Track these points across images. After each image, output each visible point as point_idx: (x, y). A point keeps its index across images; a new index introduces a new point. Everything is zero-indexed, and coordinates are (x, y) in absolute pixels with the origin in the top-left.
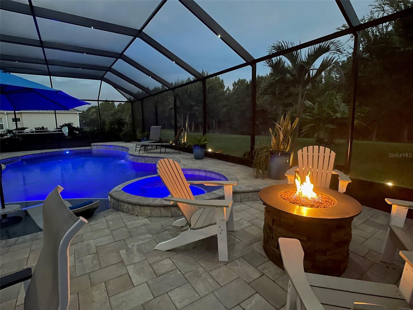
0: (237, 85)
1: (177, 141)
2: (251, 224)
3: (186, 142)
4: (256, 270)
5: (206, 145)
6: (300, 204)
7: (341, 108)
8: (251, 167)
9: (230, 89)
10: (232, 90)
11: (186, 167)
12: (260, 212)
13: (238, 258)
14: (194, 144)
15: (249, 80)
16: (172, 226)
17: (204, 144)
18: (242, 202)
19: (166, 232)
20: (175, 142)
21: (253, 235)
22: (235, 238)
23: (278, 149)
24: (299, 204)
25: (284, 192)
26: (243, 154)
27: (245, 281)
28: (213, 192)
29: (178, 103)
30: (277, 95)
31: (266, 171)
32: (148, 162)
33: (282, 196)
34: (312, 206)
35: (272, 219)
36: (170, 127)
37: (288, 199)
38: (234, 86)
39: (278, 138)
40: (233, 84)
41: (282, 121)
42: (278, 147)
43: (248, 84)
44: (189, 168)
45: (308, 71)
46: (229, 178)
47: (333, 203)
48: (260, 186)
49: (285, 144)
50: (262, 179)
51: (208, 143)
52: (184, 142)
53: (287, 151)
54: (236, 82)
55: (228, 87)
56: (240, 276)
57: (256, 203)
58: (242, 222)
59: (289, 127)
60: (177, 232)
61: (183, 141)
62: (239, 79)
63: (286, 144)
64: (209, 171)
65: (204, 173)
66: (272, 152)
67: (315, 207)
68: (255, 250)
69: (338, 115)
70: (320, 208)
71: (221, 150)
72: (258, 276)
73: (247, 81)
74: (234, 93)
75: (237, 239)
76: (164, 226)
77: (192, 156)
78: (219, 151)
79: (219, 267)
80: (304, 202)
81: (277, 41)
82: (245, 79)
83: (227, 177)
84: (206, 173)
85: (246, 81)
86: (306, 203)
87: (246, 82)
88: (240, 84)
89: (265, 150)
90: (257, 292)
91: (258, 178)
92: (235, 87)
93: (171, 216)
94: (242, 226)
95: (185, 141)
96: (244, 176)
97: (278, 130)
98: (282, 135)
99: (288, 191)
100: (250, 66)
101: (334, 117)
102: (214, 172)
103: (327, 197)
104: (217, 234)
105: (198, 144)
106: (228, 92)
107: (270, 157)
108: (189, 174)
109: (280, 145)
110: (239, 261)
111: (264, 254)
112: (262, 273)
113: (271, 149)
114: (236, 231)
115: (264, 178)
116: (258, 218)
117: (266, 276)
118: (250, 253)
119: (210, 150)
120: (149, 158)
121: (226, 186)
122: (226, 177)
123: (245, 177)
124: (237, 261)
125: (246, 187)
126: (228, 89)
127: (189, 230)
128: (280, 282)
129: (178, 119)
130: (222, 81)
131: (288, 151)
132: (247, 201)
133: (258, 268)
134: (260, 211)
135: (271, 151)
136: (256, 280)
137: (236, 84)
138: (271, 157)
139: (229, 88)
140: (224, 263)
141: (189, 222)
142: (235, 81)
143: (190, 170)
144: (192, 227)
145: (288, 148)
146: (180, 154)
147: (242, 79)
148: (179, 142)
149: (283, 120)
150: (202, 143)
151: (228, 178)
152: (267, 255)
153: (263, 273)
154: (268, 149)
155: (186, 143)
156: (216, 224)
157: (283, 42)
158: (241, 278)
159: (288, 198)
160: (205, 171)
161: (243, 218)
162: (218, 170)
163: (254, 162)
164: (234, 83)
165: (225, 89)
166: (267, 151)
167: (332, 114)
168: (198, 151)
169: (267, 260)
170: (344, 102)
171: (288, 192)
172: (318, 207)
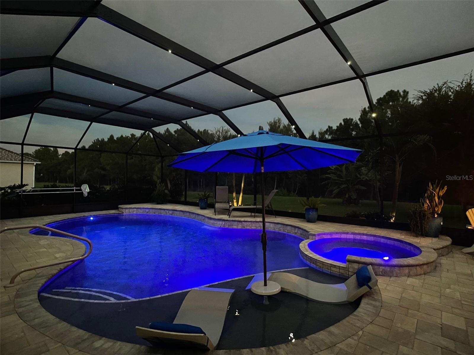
32: (246, 227)
42: (433, 210)
49: (439, 206)
98: (437, 199)
109: (434, 207)
120: (247, 223)
146: (276, 217)
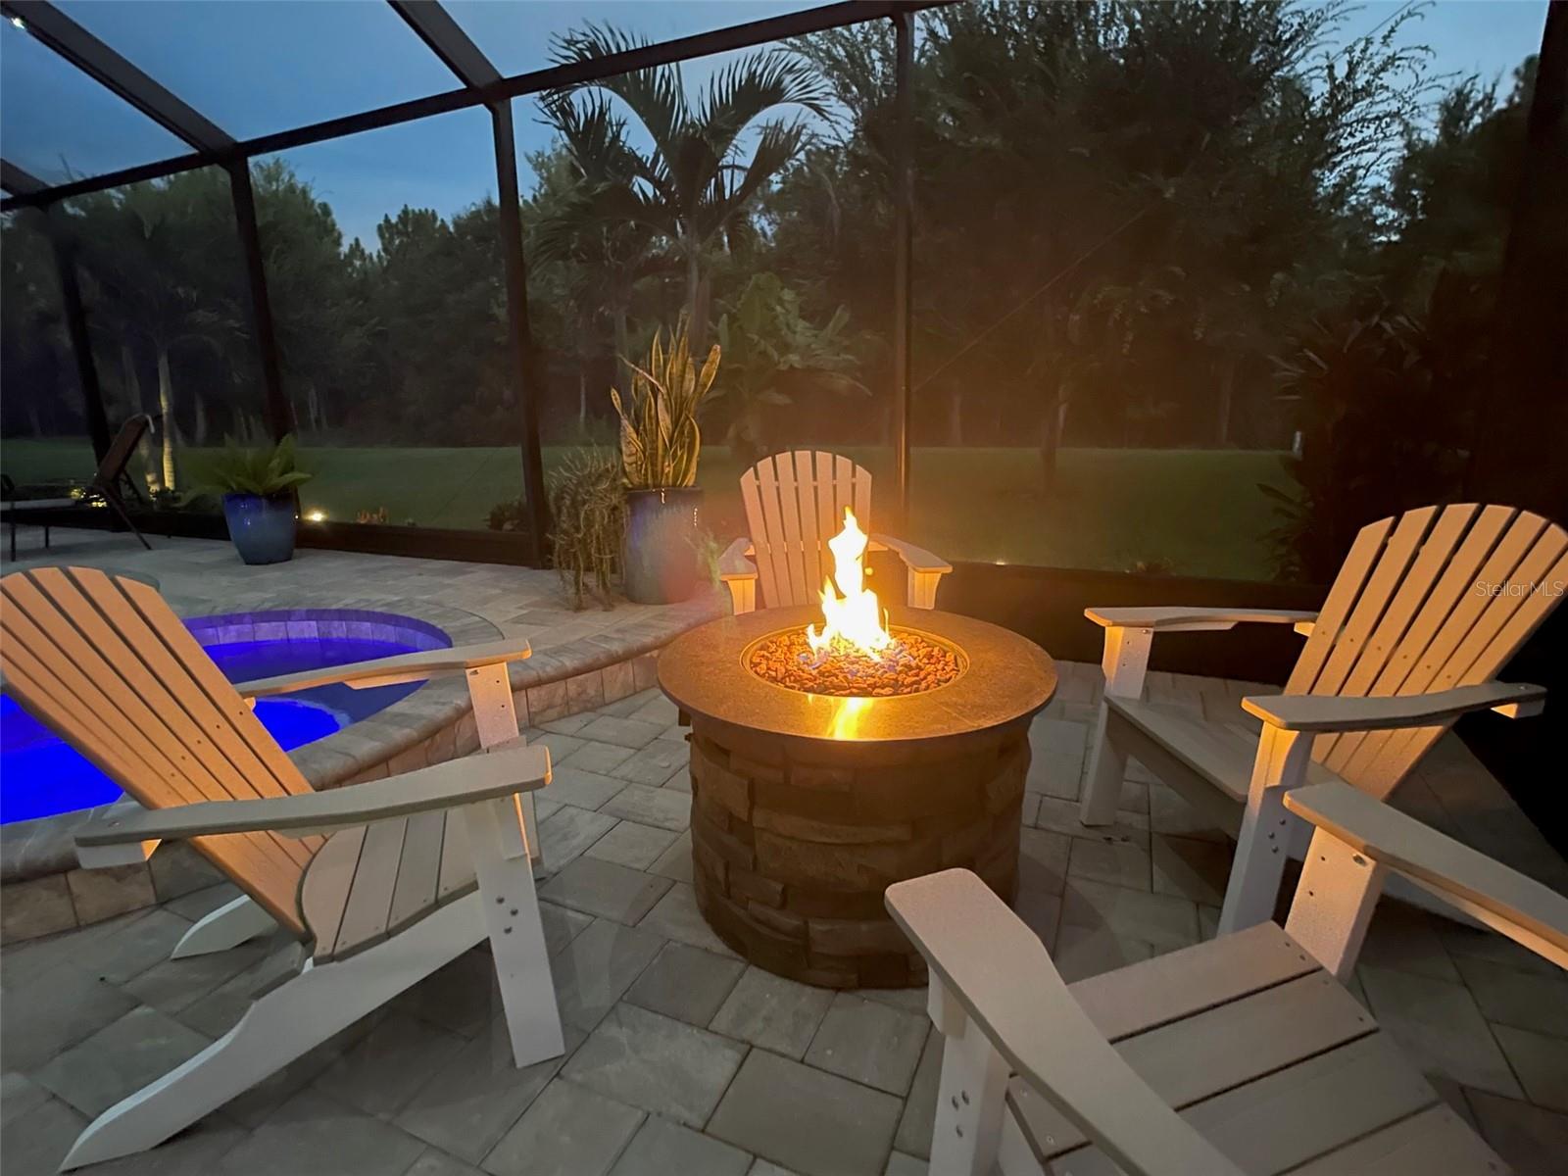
0: (400, 233)
1: (117, 480)
2: (612, 821)
3: (172, 488)
4: (709, 1038)
5: (296, 491)
6: (854, 690)
7: (798, 337)
8: (547, 565)
9: (367, 252)
10: (379, 256)
11: (202, 611)
12: (632, 751)
13: (608, 1014)
14: (229, 491)
15: (452, 215)
16: (176, 959)
17: (285, 488)
18: (542, 726)
19: (138, 1011)
20: (103, 490)
21: (638, 870)
22: (560, 910)
23: (653, 476)
24: (844, 689)
25: (755, 647)
26: (488, 517)
27: (685, 1124)
28: (389, 709)
29: (91, 291)
30: (608, 259)
31: (614, 576)
33: (758, 669)
34: (896, 687)
35: (746, 782)
36: (59, 425)
37: (789, 676)
38: (387, 235)
39: (651, 429)
40: (380, 227)
41: (658, 360)
42: (652, 470)
43: (450, 233)
44: (219, 611)
45: (715, 169)
46: (452, 630)
47: (953, 657)
48: (606, 639)
49: (679, 453)
50: (605, 610)
51: (303, 481)
52: (164, 491)
53: (691, 484)
54: (394, 220)
55: (357, 240)
56: (651, 1109)
57: (603, 715)
58: (572, 820)
59: (690, 380)
60: (215, 989)
61: (153, 482)
62: (402, 207)
63: (682, 455)
64: (339, 611)
65: (314, 623)
66: (632, 492)
67: (909, 689)
68: (670, 940)
69: (794, 359)
70: (927, 688)
71: (378, 512)
72: (729, 1068)
73: (442, 220)
74: (388, 267)
75: (570, 913)
76: (113, 977)
77: (226, 550)
78: (368, 516)
79: (530, 1103)
80: (859, 675)
81: (586, 22)
82: (433, 211)
83: (440, 627)
84: (321, 622)
85: (439, 219)
86: (871, 681)
87: (439, 223)
88: (413, 231)
89: (604, 485)
90: (755, 1157)
91: (585, 609)
92: (391, 239)
93: (153, 901)
94: (575, 842)
95: (169, 484)
96: (521, 608)
97: (645, 398)
98: (666, 416)
99: (772, 642)
100: (482, 106)
101: (783, 367)
102: (368, 612)
103: (920, 640)
104: (488, 939)
105: (251, 486)
106: (358, 263)
107: (627, 515)
108: (222, 642)
109: (660, 459)
110: (621, 1025)
111: (719, 946)
112: (743, 1042)
113: (625, 481)
114: (555, 875)
115: (613, 606)
116: (631, 782)
117: (761, 1049)
118: (655, 961)
119: (317, 517)
121: (476, 672)
122: (433, 628)
123: (525, 612)
124: (610, 1030)
125: (546, 654)
126: (356, 247)
127: (305, 971)
128: (829, 1052)
129: (107, 382)
130: (326, 210)
131: (695, 482)
132: (561, 717)
133: (714, 1026)
134: (631, 748)
135: (626, 488)
136: (730, 1090)
137: (395, 230)
138: (632, 511)
139: (363, 244)
140: (552, 1064)
141: (300, 924)
142: (386, 216)
143: (229, 620)
144: (323, 947)
145: (693, 469)
146: (149, 548)
147: (417, 211)
148: (132, 486)
149: (659, 355)
150: (273, 483)
151: (446, 631)
152: (732, 947)
153: (748, 1043)
154: (615, 480)
155: (177, 494)
156: (477, 888)
157: (611, 31)
158: (659, 1114)
159: (787, 671)
160: (316, 615)
161: (567, 801)
162: (388, 601)
163: (560, 541)
164: (382, 222)
165: (345, 249)
166: (614, 489)
167: (776, 356)
168: (256, 523)
169: (737, 966)
170: (804, 318)
171: (773, 648)
172: (915, 686)
